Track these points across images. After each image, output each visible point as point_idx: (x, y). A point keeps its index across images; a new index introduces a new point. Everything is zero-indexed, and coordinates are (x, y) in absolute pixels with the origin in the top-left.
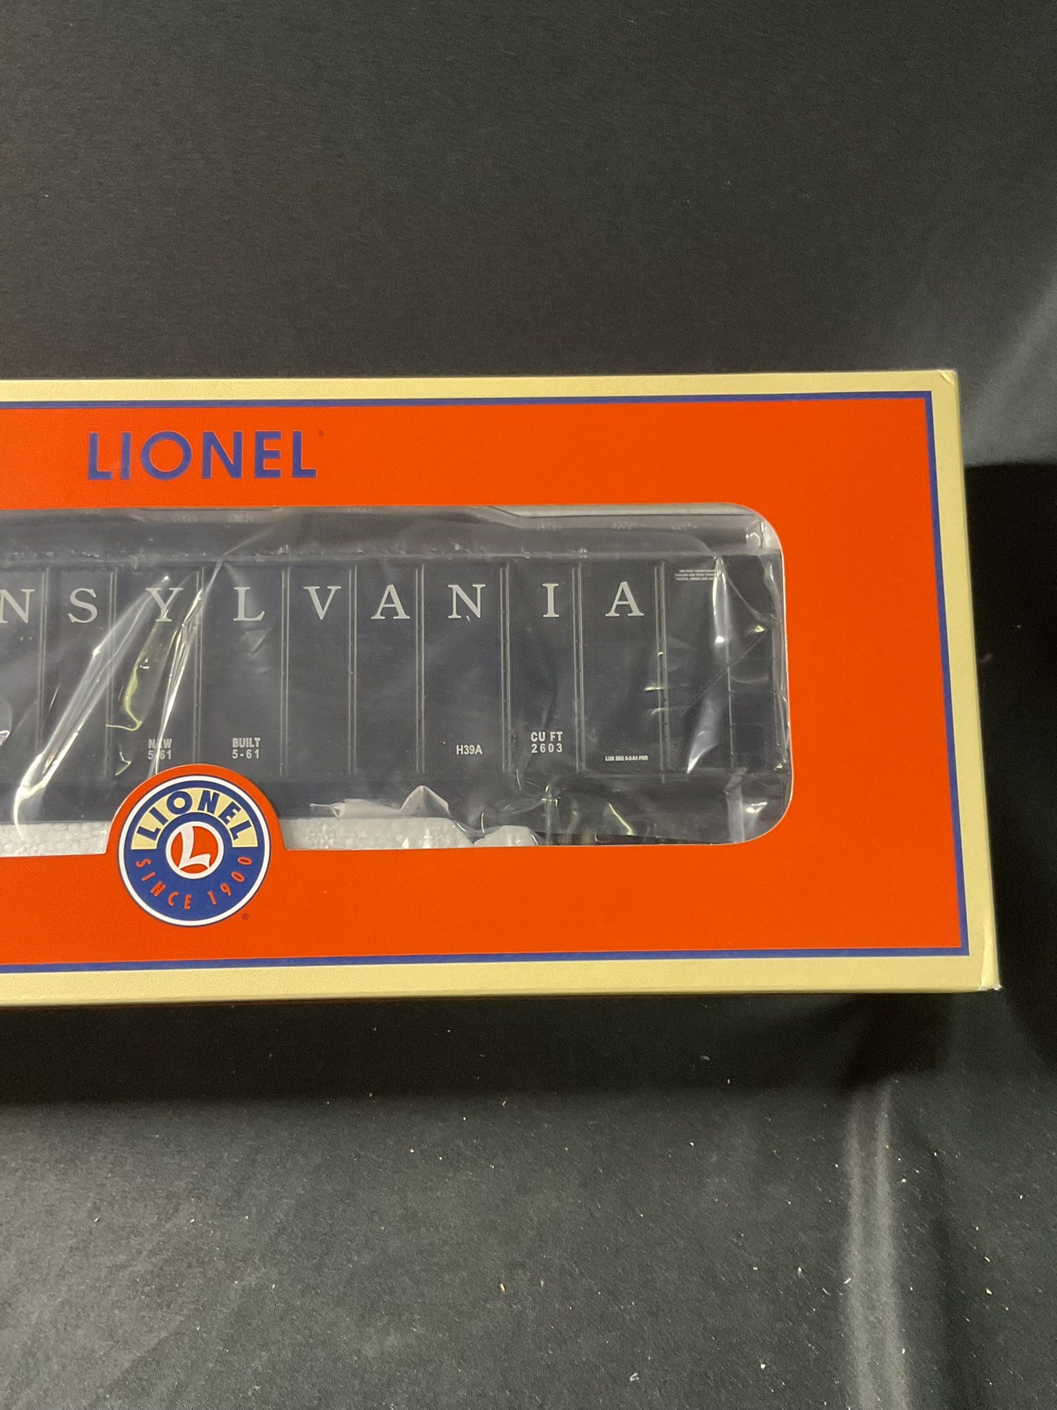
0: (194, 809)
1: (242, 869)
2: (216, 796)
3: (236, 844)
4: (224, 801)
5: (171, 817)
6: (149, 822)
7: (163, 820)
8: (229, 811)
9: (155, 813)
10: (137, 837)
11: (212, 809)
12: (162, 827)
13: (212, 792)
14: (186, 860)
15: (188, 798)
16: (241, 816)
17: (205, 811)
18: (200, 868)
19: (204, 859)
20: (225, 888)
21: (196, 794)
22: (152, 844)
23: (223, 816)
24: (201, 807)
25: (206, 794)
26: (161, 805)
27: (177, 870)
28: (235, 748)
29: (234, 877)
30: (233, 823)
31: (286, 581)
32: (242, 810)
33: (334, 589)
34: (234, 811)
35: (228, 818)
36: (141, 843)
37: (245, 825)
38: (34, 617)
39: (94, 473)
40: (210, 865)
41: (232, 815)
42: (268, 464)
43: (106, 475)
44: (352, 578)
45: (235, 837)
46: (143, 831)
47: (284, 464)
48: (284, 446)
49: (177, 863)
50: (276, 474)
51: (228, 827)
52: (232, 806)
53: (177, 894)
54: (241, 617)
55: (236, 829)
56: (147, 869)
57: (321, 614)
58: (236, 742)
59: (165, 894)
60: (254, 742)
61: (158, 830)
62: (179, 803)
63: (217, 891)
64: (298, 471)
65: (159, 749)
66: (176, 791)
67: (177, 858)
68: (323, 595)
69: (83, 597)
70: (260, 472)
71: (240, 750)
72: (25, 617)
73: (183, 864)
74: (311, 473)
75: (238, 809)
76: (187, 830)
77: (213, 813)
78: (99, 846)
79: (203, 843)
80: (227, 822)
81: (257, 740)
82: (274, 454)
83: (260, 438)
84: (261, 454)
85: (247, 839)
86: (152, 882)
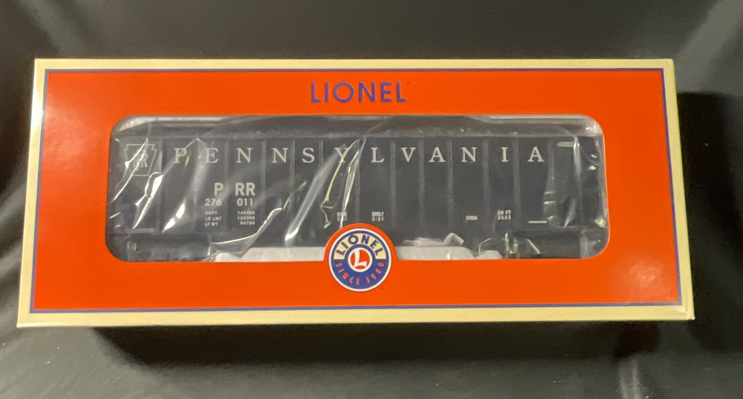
0: (359, 242)
1: (380, 268)
2: (368, 237)
3: (377, 257)
4: (372, 240)
5: (350, 246)
6: (340, 248)
7: (347, 247)
8: (374, 244)
9: (343, 244)
10: (336, 254)
11: (367, 243)
12: (346, 250)
13: (367, 235)
14: (357, 264)
15: (357, 238)
16: (379, 246)
17: (364, 243)
18: (362, 267)
19: (364, 263)
20: (373, 276)
21: (360, 236)
22: (342, 257)
23: (372, 245)
24: (362, 242)
25: (364, 237)
26: (346, 241)
27: (353, 268)
28: (374, 216)
29: (377, 271)
31: (393, 146)
32: (379, 243)
33: (413, 149)
34: (376, 243)
36: (337, 257)
37: (381, 249)
38: (288, 159)
39: (313, 100)
40: (367, 266)
41: (375, 245)
42: (386, 96)
43: (318, 101)
44: (421, 144)
45: (377, 255)
46: (338, 251)
47: (392, 97)
48: (393, 89)
49: (353, 265)
50: (389, 101)
51: (374, 250)
52: (375, 241)
53: (353, 278)
54: (374, 160)
55: (377, 251)
56: (340, 268)
57: (408, 159)
58: (374, 214)
59: (348, 278)
60: (381, 214)
62: (353, 240)
63: (370, 278)
64: (399, 100)
65: (342, 216)
66: (351, 235)
67: (353, 263)
68: (408, 151)
69: (308, 151)
70: (382, 100)
71: (376, 217)
72: (284, 160)
73: (355, 266)
74: (404, 101)
76: (357, 251)
78: (321, 258)
79: (364, 257)
80: (373, 248)
81: (383, 213)
82: (388, 93)
83: (382, 85)
84: (383, 93)
85: (381, 256)
86: (342, 273)
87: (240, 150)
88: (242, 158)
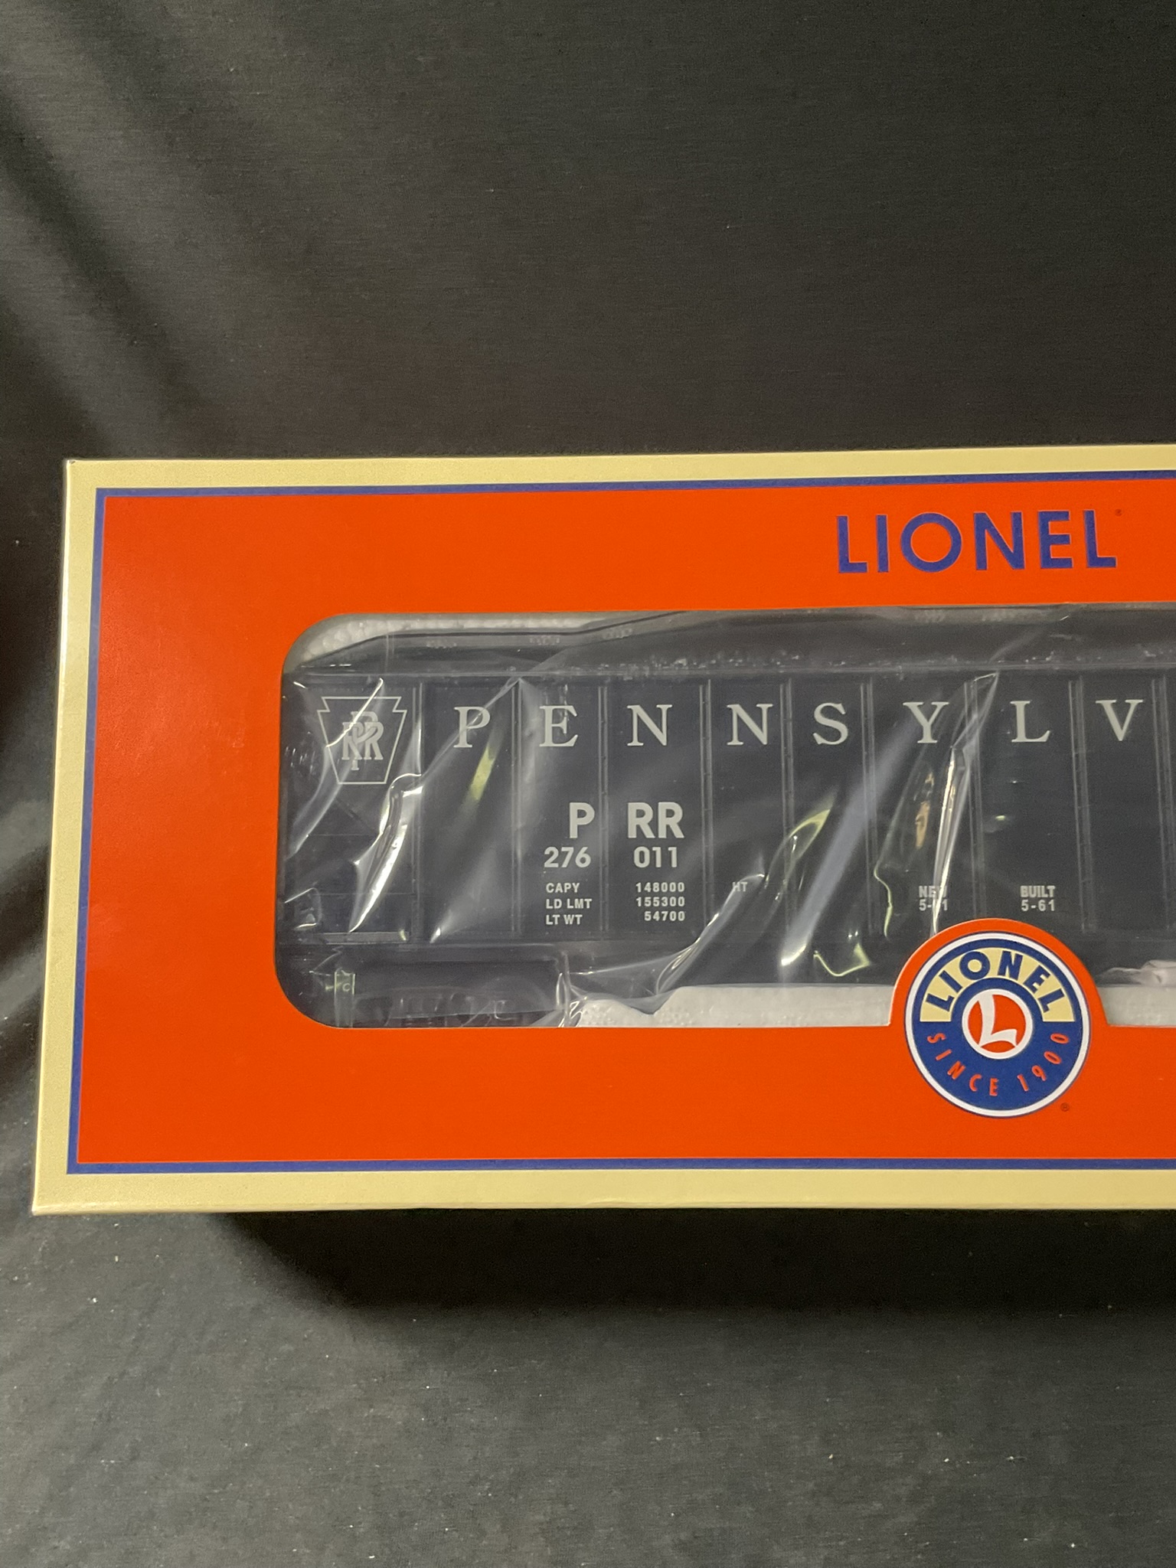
0: (993, 974)
1: (1056, 1048)
2: (1019, 958)
3: (1047, 1017)
4: (1029, 965)
5: (966, 983)
6: (939, 988)
7: (956, 986)
8: (1036, 977)
9: (946, 977)
10: (925, 1005)
11: (1014, 974)
12: (956, 995)
13: (1013, 953)
14: (988, 1036)
15: (985, 961)
16: (1051, 984)
17: (1007, 977)
18: (1005, 1046)
19: (1009, 1035)
20: (1037, 1071)
21: (994, 955)
22: (945, 1016)
23: (1030, 982)
24: (1002, 972)
25: (1006, 956)
26: (953, 968)
27: (978, 1048)
28: (1025, 898)
29: (1048, 1058)
30: (1040, 992)
31: (1076, 695)
32: (1052, 976)
33: (1134, 703)
34: (1042, 977)
35: (1035, 985)
36: (931, 1014)
37: (1058, 995)
38: (773, 736)
39: (846, 566)
40: (1017, 1043)
41: (1040, 982)
42: (1055, 552)
43: (862, 568)
44: (1158, 689)
45: (1046, 1009)
46: (933, 1000)
47: (1077, 550)
48: (1075, 527)
49: (977, 1040)
50: (1066, 563)
51: (1036, 996)
52: (1040, 971)
53: (979, 1077)
54: (1021, 737)
55: (1046, 1000)
56: (940, 1046)
57: (1120, 734)
58: (1025, 891)
59: (964, 1078)
60: (1047, 891)
61: (951, 999)
62: (975, 966)
63: (1029, 1077)
64: (1094, 561)
65: (936, 898)
66: (970, 952)
67: (976, 1034)
68: (1121, 710)
69: (829, 713)
70: (1048, 562)
71: (1033, 901)
72: (763, 737)
73: (984, 1041)
74: (1110, 562)
75: (1047, 975)
76: (986, 999)
77: (1016, 978)
78: (881, 1017)
79: (1007, 1016)
80: (1034, 990)
81: (1051, 888)
82: (1064, 539)
83: (1045, 518)
84: (1047, 540)
85: (1059, 1012)
86: (948, 1062)
87: (637, 710)
88: (645, 733)
